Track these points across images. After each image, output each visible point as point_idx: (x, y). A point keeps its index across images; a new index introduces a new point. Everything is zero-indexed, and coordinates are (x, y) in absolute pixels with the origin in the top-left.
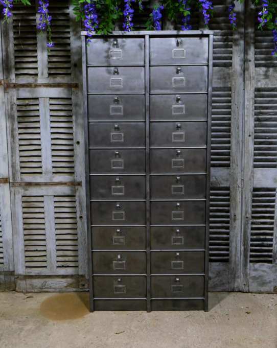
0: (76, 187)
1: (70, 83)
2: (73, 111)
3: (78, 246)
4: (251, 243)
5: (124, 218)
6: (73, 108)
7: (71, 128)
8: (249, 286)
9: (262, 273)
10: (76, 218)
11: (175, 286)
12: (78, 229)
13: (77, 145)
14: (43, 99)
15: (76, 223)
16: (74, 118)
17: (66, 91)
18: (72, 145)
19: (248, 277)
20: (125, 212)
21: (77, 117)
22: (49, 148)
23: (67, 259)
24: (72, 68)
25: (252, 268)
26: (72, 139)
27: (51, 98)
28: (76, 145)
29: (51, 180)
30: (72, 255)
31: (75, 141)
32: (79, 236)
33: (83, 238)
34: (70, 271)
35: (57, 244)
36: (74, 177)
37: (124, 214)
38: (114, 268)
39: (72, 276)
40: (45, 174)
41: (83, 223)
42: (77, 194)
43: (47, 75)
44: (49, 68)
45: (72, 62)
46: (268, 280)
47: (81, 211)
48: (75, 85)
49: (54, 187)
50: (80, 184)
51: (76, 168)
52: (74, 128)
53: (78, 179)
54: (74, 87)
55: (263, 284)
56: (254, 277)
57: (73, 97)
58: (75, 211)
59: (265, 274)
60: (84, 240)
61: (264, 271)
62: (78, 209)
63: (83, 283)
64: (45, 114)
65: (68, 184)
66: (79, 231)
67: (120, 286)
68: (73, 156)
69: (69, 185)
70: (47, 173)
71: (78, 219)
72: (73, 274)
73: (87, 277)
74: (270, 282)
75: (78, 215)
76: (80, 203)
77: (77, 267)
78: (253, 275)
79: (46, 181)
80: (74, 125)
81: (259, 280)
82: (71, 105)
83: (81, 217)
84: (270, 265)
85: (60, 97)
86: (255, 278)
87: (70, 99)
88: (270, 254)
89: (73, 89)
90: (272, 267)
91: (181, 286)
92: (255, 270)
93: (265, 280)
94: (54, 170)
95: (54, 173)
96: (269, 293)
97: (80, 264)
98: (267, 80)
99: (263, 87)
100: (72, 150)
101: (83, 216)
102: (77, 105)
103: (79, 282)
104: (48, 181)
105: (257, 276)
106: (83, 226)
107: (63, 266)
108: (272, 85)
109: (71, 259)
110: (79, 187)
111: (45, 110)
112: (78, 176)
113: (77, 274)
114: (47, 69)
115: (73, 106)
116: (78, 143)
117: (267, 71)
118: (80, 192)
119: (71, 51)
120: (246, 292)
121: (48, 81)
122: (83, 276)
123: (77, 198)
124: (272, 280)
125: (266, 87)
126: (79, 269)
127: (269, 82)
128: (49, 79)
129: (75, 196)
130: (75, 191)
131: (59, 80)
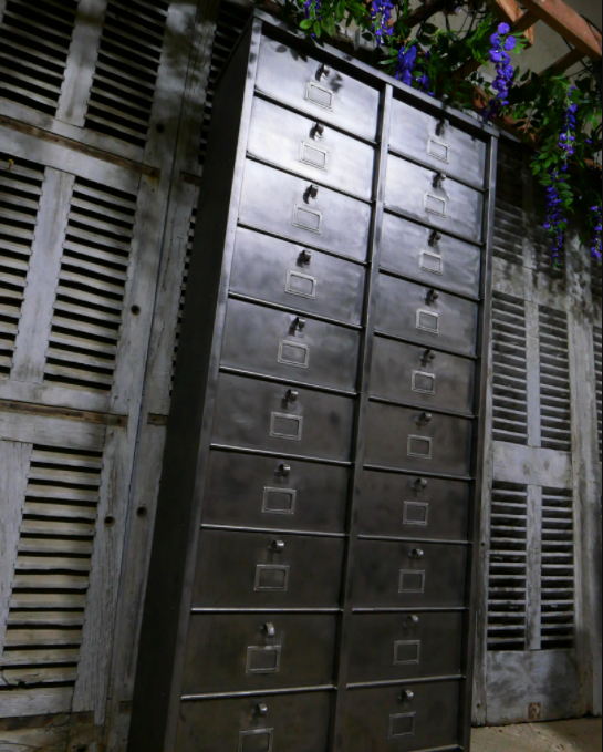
0: (110, 430)
1: (140, 160)
2: (134, 227)
3: (87, 612)
4: (489, 602)
5: (293, 508)
6: (137, 221)
7: (123, 268)
8: (486, 709)
9: (507, 674)
10: (91, 522)
11: (398, 715)
12: (95, 557)
13: (130, 314)
14: (57, 172)
15: (90, 538)
16: (134, 245)
17: (125, 175)
18: (117, 312)
19: (485, 687)
20: (298, 492)
21: (142, 244)
22: (50, 303)
23: (39, 657)
24: (149, 132)
25: (492, 663)
26: (119, 298)
27: (79, 180)
28: (127, 315)
29: (35, 396)
30: (61, 642)
31: (127, 303)
32: (94, 576)
33: (107, 586)
34: (42, 701)
35: (14, 604)
36: (109, 398)
37: (294, 497)
38: (250, 670)
39: (45, 720)
40: (19, 374)
41: (112, 539)
42: (109, 450)
43: (82, 123)
44: (91, 110)
45: (153, 118)
46: (518, 691)
47: (113, 500)
48: (149, 171)
49: (39, 419)
50: (121, 421)
51: (117, 376)
52: (131, 270)
53: (119, 406)
54: (147, 174)
55: (511, 700)
56: (495, 684)
57: (141, 196)
58: (95, 499)
59: (513, 675)
60: (109, 592)
61: (511, 669)
62: (104, 494)
63: (83, 743)
64: (56, 212)
65: (86, 414)
66: (95, 564)
67: (257, 731)
68: (113, 342)
69: (88, 420)
70: (25, 371)
71: (100, 525)
72: (54, 712)
73: (98, 719)
74: (522, 695)
75: (102, 512)
76: (114, 477)
77: (71, 684)
78: (493, 680)
79: (16, 397)
80: (131, 263)
81: (503, 692)
82: (131, 212)
83: (109, 521)
84: (521, 653)
85: (108, 184)
86: (497, 687)
87: (133, 198)
88: (521, 627)
89: (145, 178)
90: (526, 658)
91: (411, 714)
92: (497, 667)
93: (514, 691)
94: (52, 369)
95: (48, 377)
96: (521, 722)
97: (83, 674)
98: (509, 282)
99: (503, 292)
100: (115, 326)
101: (116, 517)
102: (147, 217)
103: (68, 740)
104: (26, 397)
105: (500, 682)
106: (111, 549)
107: (22, 685)
108: (516, 293)
109: (54, 656)
110: (119, 431)
111: (58, 204)
112: (121, 398)
113: (67, 709)
114: (85, 109)
115: (137, 217)
116: (135, 310)
117: (508, 268)
118: (118, 446)
119: (156, 94)
120: (481, 726)
121: (83, 136)
122: (85, 716)
123: (106, 462)
124: (524, 688)
125: (507, 293)
126: (77, 692)
127: (511, 287)
128: (86, 131)
129: (100, 455)
130: (104, 441)
131: (111, 144)
